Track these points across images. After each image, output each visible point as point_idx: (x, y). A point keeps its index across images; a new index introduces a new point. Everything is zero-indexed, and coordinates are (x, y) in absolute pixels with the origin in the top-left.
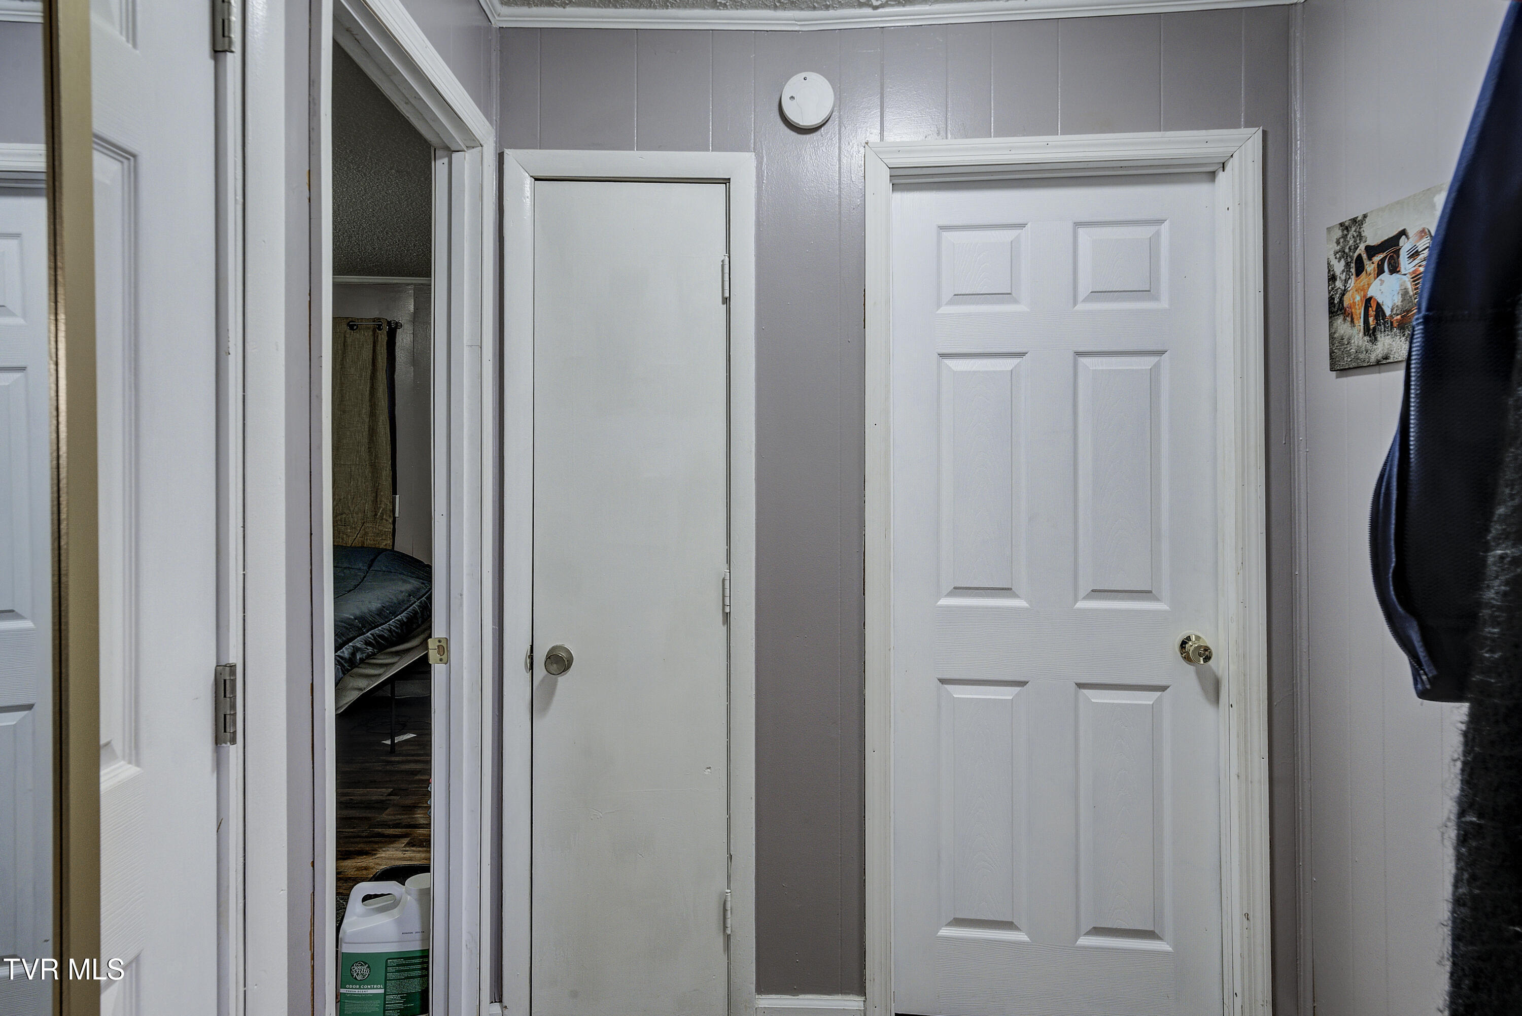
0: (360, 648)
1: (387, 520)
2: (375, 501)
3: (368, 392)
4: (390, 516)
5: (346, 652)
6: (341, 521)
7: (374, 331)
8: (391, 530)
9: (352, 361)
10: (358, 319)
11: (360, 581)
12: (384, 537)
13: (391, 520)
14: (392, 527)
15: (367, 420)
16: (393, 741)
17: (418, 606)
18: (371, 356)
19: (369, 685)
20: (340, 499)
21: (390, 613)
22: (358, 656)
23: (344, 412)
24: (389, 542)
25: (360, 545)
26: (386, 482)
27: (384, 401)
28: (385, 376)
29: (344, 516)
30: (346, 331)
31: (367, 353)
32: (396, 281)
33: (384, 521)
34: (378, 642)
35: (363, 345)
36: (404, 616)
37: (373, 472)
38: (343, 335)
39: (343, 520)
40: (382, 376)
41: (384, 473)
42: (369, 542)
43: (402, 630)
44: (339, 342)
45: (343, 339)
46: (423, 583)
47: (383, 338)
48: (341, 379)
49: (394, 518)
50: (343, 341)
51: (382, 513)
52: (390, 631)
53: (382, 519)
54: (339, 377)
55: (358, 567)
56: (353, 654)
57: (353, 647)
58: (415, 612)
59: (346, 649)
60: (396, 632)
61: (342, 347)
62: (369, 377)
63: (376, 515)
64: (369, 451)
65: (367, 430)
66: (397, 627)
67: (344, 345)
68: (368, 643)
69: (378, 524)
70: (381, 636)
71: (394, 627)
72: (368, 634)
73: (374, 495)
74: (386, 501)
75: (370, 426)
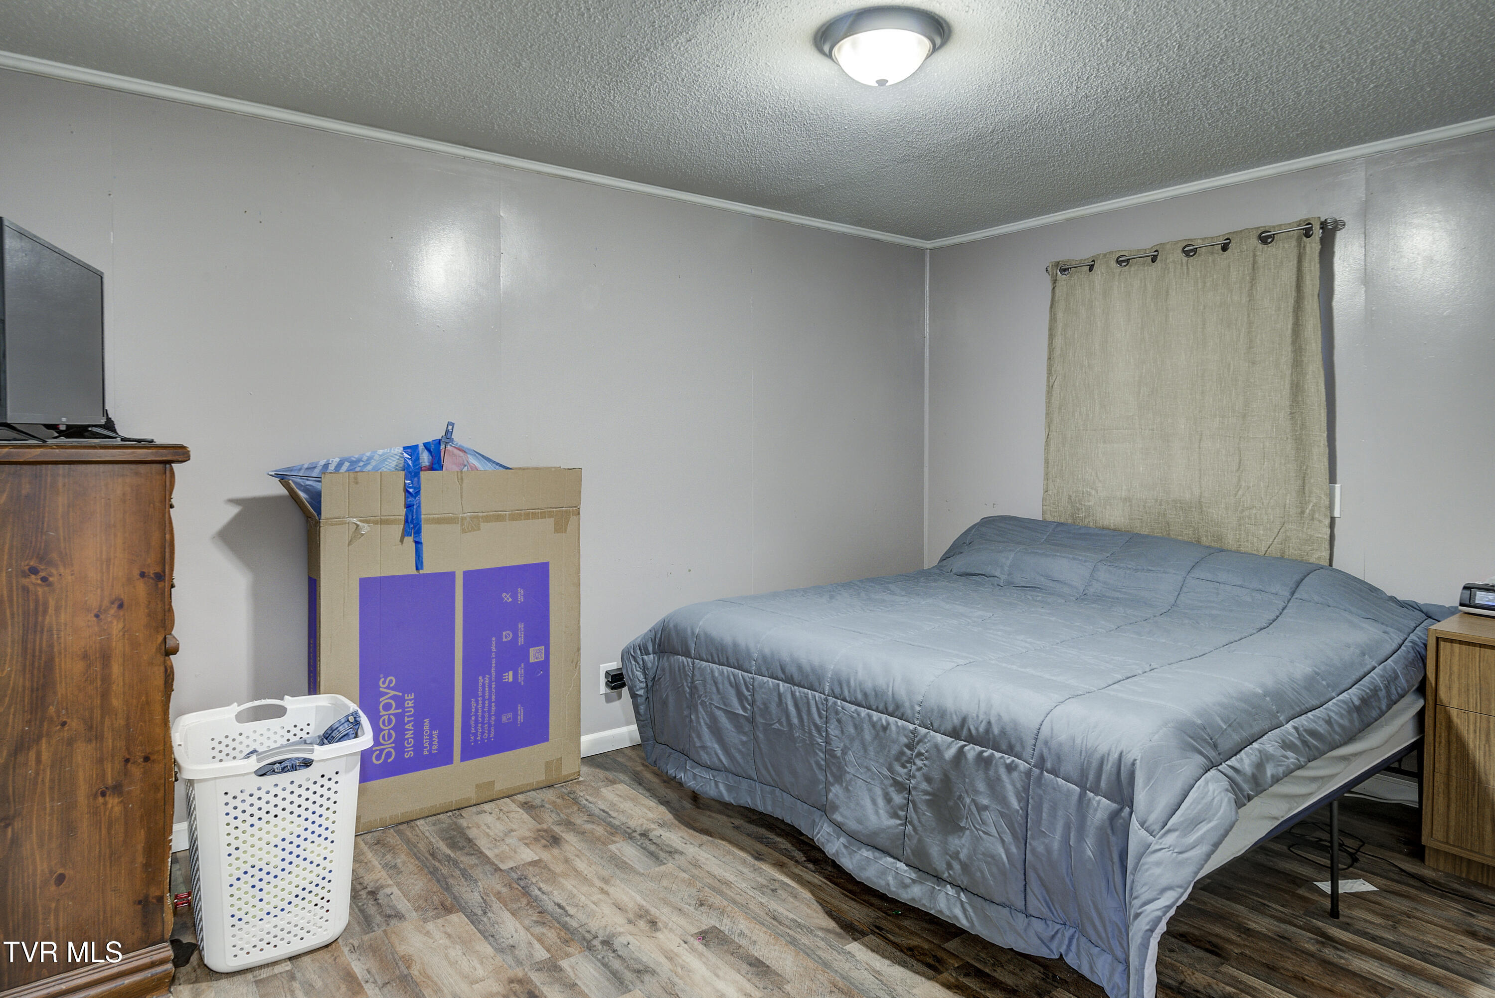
0: (1272, 755)
1: (1320, 521)
2: (1302, 490)
3: (1290, 331)
4: (1326, 516)
5: (1247, 761)
6: (1250, 518)
7: (1299, 240)
8: (1327, 537)
9: (1265, 289)
10: (1274, 227)
11: (1278, 613)
12: (1315, 546)
13: (1327, 522)
14: (1329, 533)
15: (1288, 372)
16: (1335, 887)
17: (1382, 676)
18: (1294, 278)
19: (1290, 810)
20: (1249, 488)
21: (1328, 685)
22: (1270, 770)
23: (1254, 363)
24: (1324, 554)
25: (1279, 555)
26: (1320, 465)
27: (1316, 342)
28: (1316, 305)
29: (1254, 511)
30: (1255, 248)
31: (1288, 275)
32: (1334, 158)
33: (1315, 522)
34: (1305, 743)
35: (1282, 262)
36: (1354, 695)
37: (1298, 449)
38: (1251, 254)
39: (1253, 517)
40: (1312, 306)
41: (1315, 450)
42: (1292, 552)
43: (1351, 721)
44: (1246, 264)
45: (1251, 259)
46: (1385, 632)
47: (1313, 246)
48: (1249, 316)
49: (1333, 520)
50: (1251, 261)
51: (1313, 511)
52: (1329, 722)
53: (1313, 519)
54: (1246, 314)
55: (1273, 591)
56: (1260, 766)
57: (1260, 751)
58: (1375, 690)
59: (1247, 754)
60: (1340, 725)
61: (1251, 271)
62: (1291, 310)
63: (1303, 512)
64: (1292, 418)
65: (1288, 387)
66: (1342, 716)
67: (1254, 267)
68: (1286, 745)
69: (1306, 526)
70: (1313, 733)
71: (1336, 714)
72: (1289, 726)
73: (1300, 482)
74: (1318, 491)
75: (1292, 381)
